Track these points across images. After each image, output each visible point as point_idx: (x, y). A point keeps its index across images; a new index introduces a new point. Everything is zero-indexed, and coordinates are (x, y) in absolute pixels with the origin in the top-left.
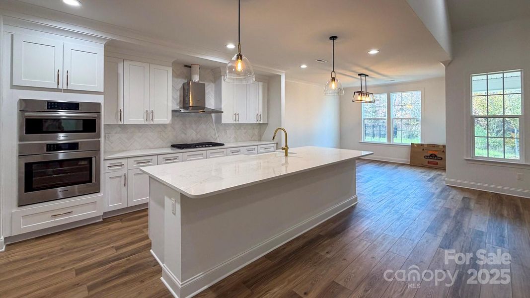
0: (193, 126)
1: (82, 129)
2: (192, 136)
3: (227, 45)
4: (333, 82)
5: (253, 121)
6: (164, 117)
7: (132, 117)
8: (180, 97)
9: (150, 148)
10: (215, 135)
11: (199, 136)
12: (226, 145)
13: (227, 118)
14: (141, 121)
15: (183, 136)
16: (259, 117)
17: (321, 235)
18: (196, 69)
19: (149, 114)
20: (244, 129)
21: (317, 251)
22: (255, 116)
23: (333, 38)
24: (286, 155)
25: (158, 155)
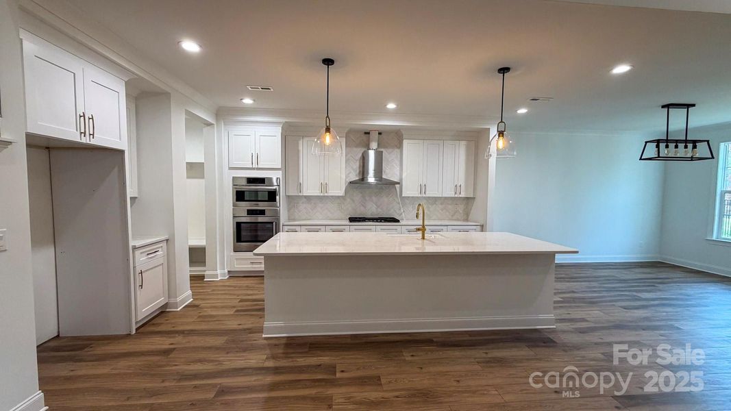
0: (374, 198)
1: (267, 199)
2: (372, 210)
3: (386, 105)
4: (501, 138)
5: (450, 193)
6: (338, 189)
7: (311, 189)
8: (359, 168)
9: (331, 219)
10: (400, 209)
11: (379, 210)
12: (402, 223)
13: (410, 190)
14: (317, 193)
15: (362, 208)
16: (458, 188)
17: (433, 341)
18: (374, 135)
19: (324, 187)
20: (441, 204)
21: (403, 350)
22: (453, 187)
23: (504, 70)
24: (423, 238)
25: (326, 226)
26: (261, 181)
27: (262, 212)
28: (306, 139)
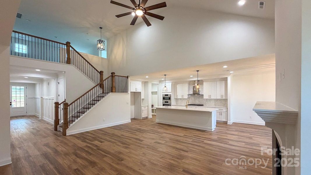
1: (169, 99)
7: (179, 97)
16: (222, 96)
23: (198, 71)
26: (167, 95)
27: (168, 102)
28: (178, 85)
